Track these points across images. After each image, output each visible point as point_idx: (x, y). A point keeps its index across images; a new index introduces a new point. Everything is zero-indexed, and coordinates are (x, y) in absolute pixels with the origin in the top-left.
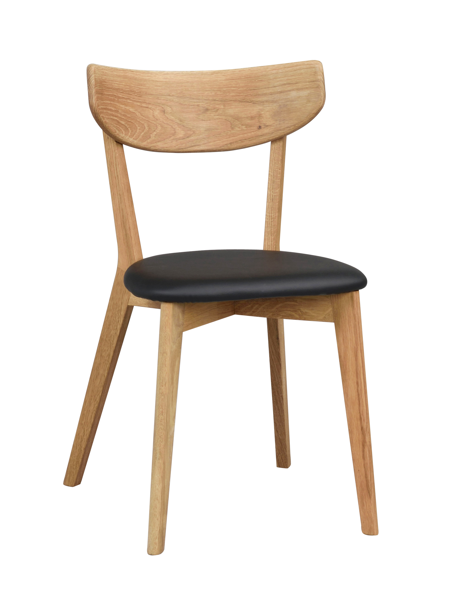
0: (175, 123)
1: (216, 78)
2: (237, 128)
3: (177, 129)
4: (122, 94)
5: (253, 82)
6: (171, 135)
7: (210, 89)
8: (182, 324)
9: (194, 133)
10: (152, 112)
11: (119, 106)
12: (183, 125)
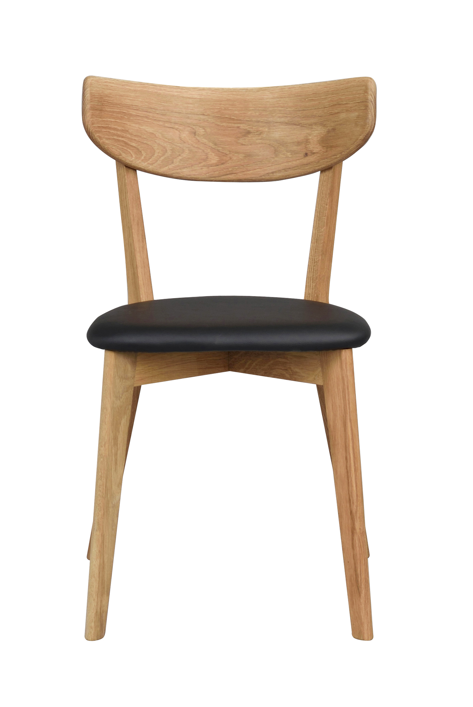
0: (208, 147)
1: (262, 96)
2: (282, 155)
3: (210, 154)
4: (136, 111)
5: (303, 101)
6: (202, 161)
7: (255, 108)
8: (133, 377)
9: (230, 159)
10: (179, 133)
11: (130, 125)
12: (217, 150)
